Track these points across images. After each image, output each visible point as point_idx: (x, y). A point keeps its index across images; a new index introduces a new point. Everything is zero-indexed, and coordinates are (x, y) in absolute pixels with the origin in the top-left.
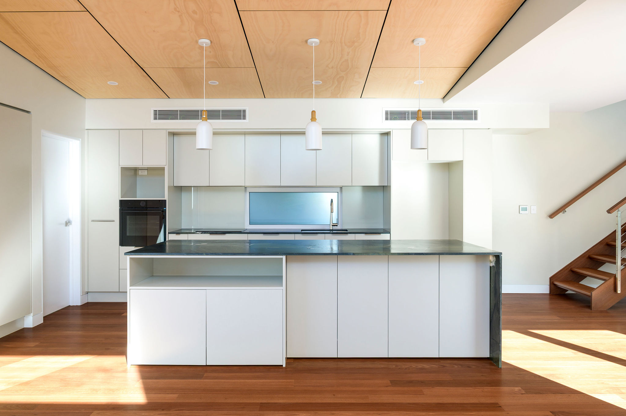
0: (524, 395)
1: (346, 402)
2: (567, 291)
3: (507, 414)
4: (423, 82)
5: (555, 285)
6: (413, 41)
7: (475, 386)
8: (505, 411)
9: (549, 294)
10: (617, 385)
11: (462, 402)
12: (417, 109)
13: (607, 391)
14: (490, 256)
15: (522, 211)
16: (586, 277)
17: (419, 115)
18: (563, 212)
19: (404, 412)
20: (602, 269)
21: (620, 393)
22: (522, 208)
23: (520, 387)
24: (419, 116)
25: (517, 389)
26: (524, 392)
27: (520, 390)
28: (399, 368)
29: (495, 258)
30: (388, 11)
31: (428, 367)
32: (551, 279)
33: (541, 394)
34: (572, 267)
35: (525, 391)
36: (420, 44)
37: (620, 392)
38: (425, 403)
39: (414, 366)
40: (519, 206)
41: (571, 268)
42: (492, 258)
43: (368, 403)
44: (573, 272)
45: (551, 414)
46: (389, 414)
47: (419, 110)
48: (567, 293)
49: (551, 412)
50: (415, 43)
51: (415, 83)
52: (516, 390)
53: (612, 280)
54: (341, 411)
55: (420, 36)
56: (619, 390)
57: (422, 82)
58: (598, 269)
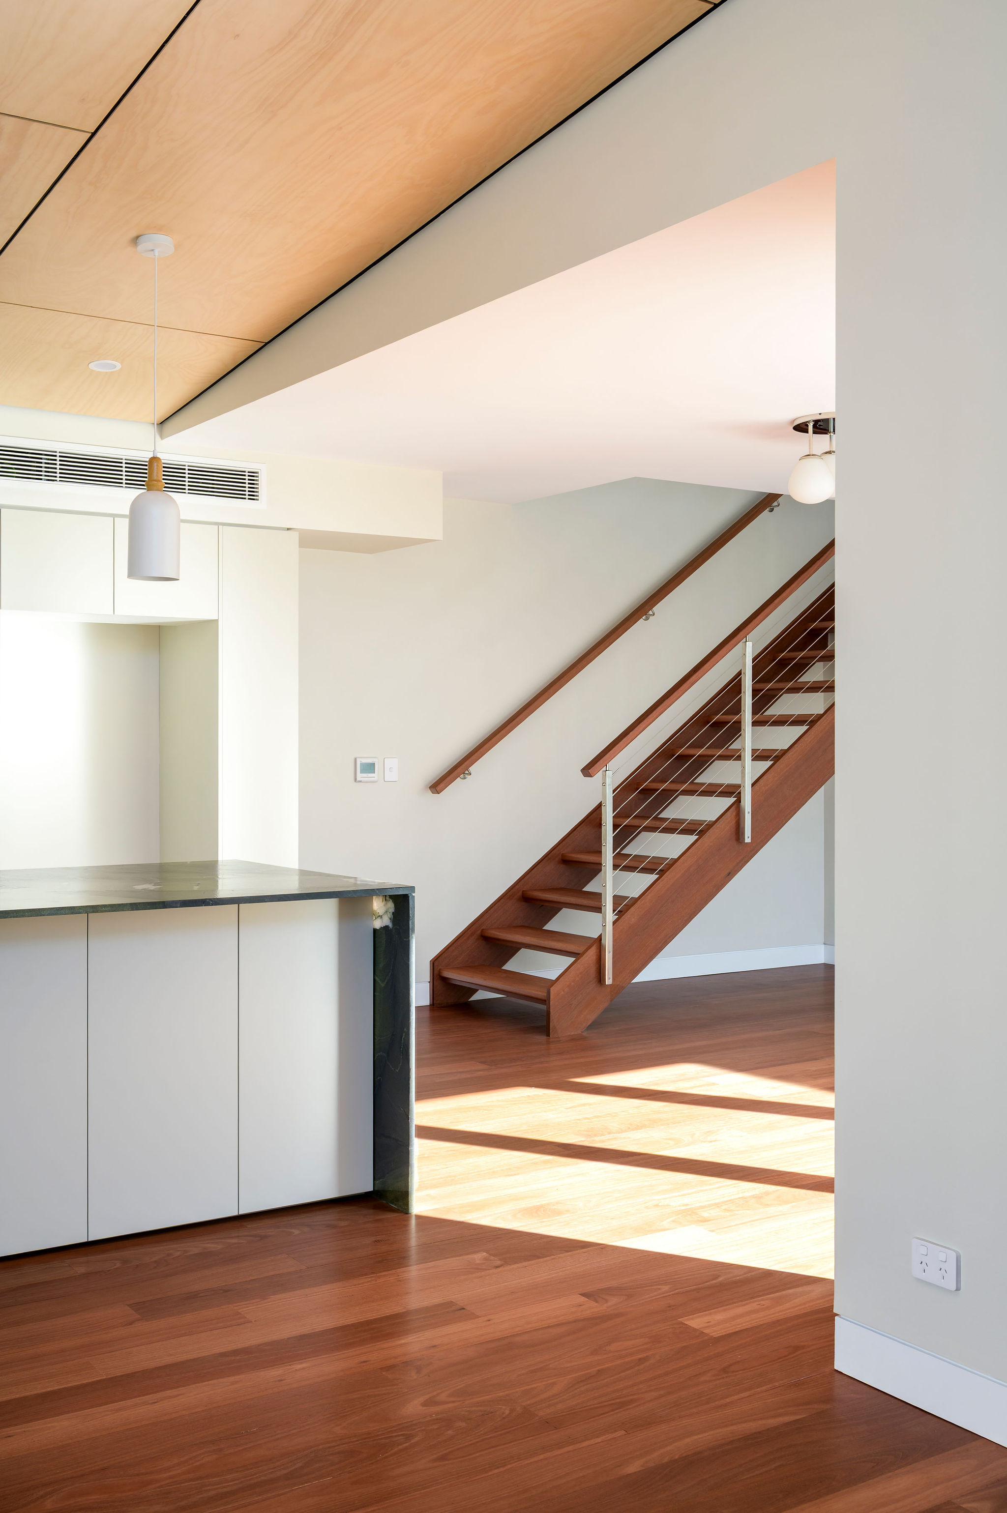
0: (501, 1269)
1: (28, 1394)
2: (474, 991)
3: (488, 1323)
4: (119, 366)
5: (445, 980)
6: (136, 240)
7: (373, 1273)
8: (478, 1317)
9: (430, 1005)
10: (687, 1205)
11: (362, 1318)
12: (146, 456)
13: (673, 1221)
14: (374, 897)
15: (361, 772)
16: (518, 950)
17: (155, 474)
18: (462, 776)
19: (221, 1380)
20: (553, 925)
21: (701, 1221)
22: (361, 764)
23: (484, 1252)
24: (155, 478)
25: (478, 1257)
26: (499, 1263)
27: (485, 1259)
28: (137, 1266)
29: (391, 905)
30: (93, 134)
31: (220, 1247)
32: (434, 963)
33: (539, 1257)
34: (484, 927)
35: (500, 1260)
36: (157, 253)
37: (699, 1219)
38: (266, 1344)
39: (179, 1253)
40: (356, 759)
41: (483, 929)
42: (378, 905)
43: (100, 1381)
44: (486, 939)
45: (583, 1299)
46: (183, 1394)
47: (154, 460)
48: (476, 997)
49: (583, 1295)
50: (142, 246)
51: (92, 366)
52: (478, 1262)
53: (592, 953)
54: (29, 1422)
55: (161, 229)
56: (697, 1214)
57: (115, 367)
58: (543, 927)
